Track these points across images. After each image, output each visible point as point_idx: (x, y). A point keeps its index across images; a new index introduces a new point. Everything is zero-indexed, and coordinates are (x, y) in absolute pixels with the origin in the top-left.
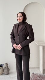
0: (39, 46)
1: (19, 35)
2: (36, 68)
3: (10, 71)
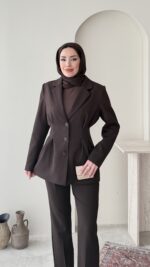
0: (126, 153)
1: (68, 121)
2: (118, 226)
3: (31, 237)
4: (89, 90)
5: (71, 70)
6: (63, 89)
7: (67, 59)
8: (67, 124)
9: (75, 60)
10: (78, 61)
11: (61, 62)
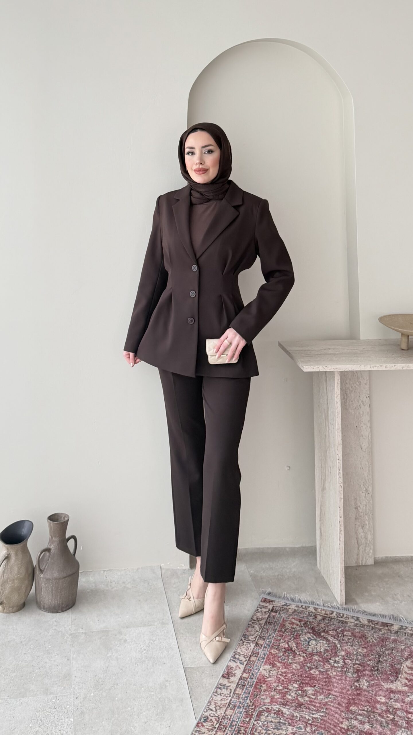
1: (197, 262)
4: (237, 207)
5: (205, 171)
6: (191, 205)
7: (197, 152)
8: (195, 268)
9: (210, 152)
10: (217, 154)
11: (187, 157)
